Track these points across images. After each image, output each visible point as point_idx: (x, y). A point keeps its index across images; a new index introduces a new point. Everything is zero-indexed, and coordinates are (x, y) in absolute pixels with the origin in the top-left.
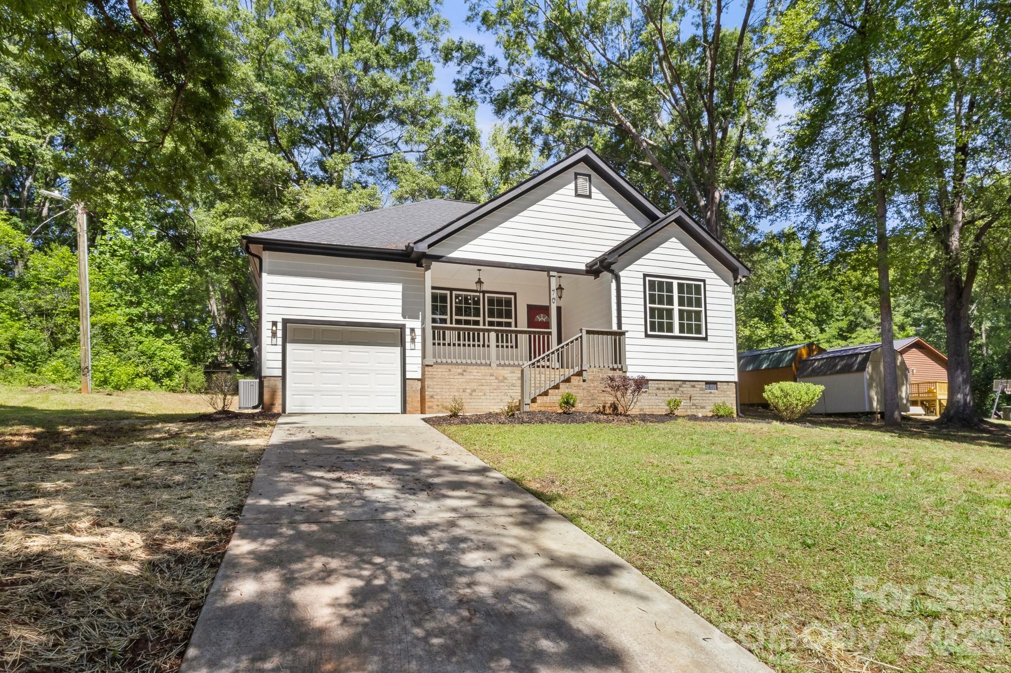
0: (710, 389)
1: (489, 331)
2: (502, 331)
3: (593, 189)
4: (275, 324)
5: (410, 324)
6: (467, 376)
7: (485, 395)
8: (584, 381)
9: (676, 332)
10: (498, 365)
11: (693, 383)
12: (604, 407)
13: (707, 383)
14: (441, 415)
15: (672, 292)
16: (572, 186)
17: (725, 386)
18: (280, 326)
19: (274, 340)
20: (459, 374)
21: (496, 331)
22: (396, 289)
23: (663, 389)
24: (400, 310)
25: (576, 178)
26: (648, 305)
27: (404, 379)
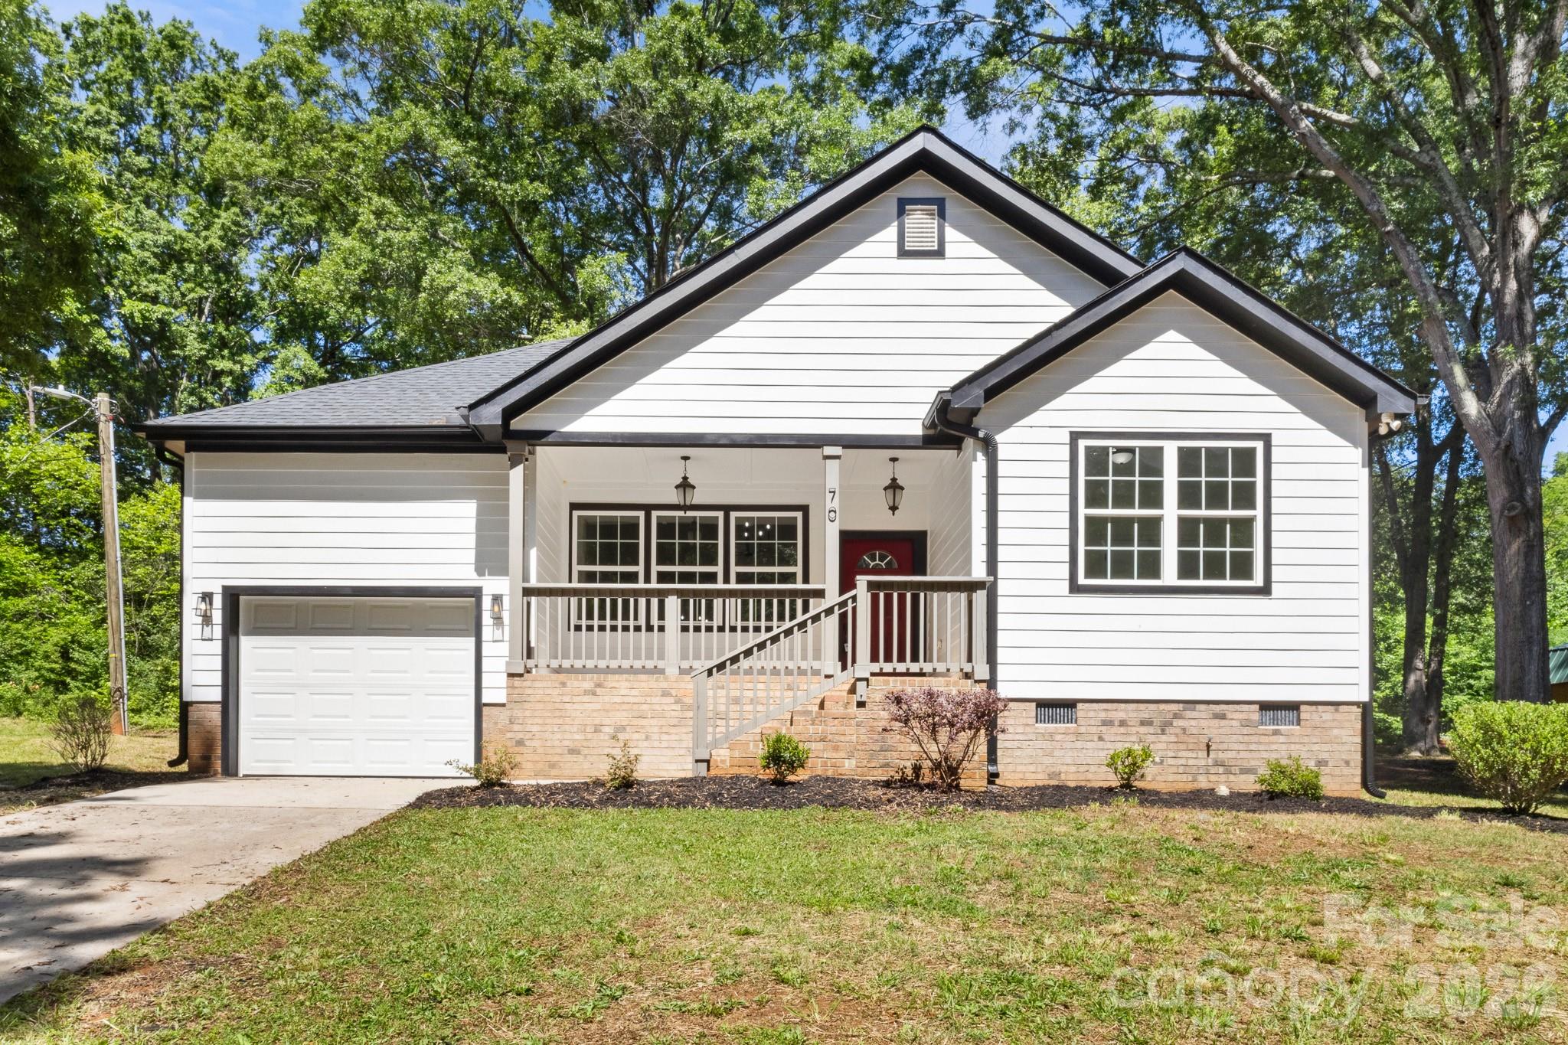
0: (1275, 721)
1: (662, 595)
2: (696, 593)
3: (951, 233)
4: (207, 597)
5: (492, 586)
6: (605, 698)
7: (647, 738)
8: (861, 704)
9: (1169, 574)
10: (682, 672)
11: (1217, 708)
12: (917, 769)
13: (1265, 706)
14: (543, 782)
15: (1159, 472)
16: (891, 233)
17: (1327, 713)
18: (218, 601)
19: (207, 630)
20: (586, 692)
21: (679, 593)
22: (463, 514)
23: (1123, 723)
24: (471, 556)
25: (901, 212)
26: (1083, 511)
27: (479, 706)
